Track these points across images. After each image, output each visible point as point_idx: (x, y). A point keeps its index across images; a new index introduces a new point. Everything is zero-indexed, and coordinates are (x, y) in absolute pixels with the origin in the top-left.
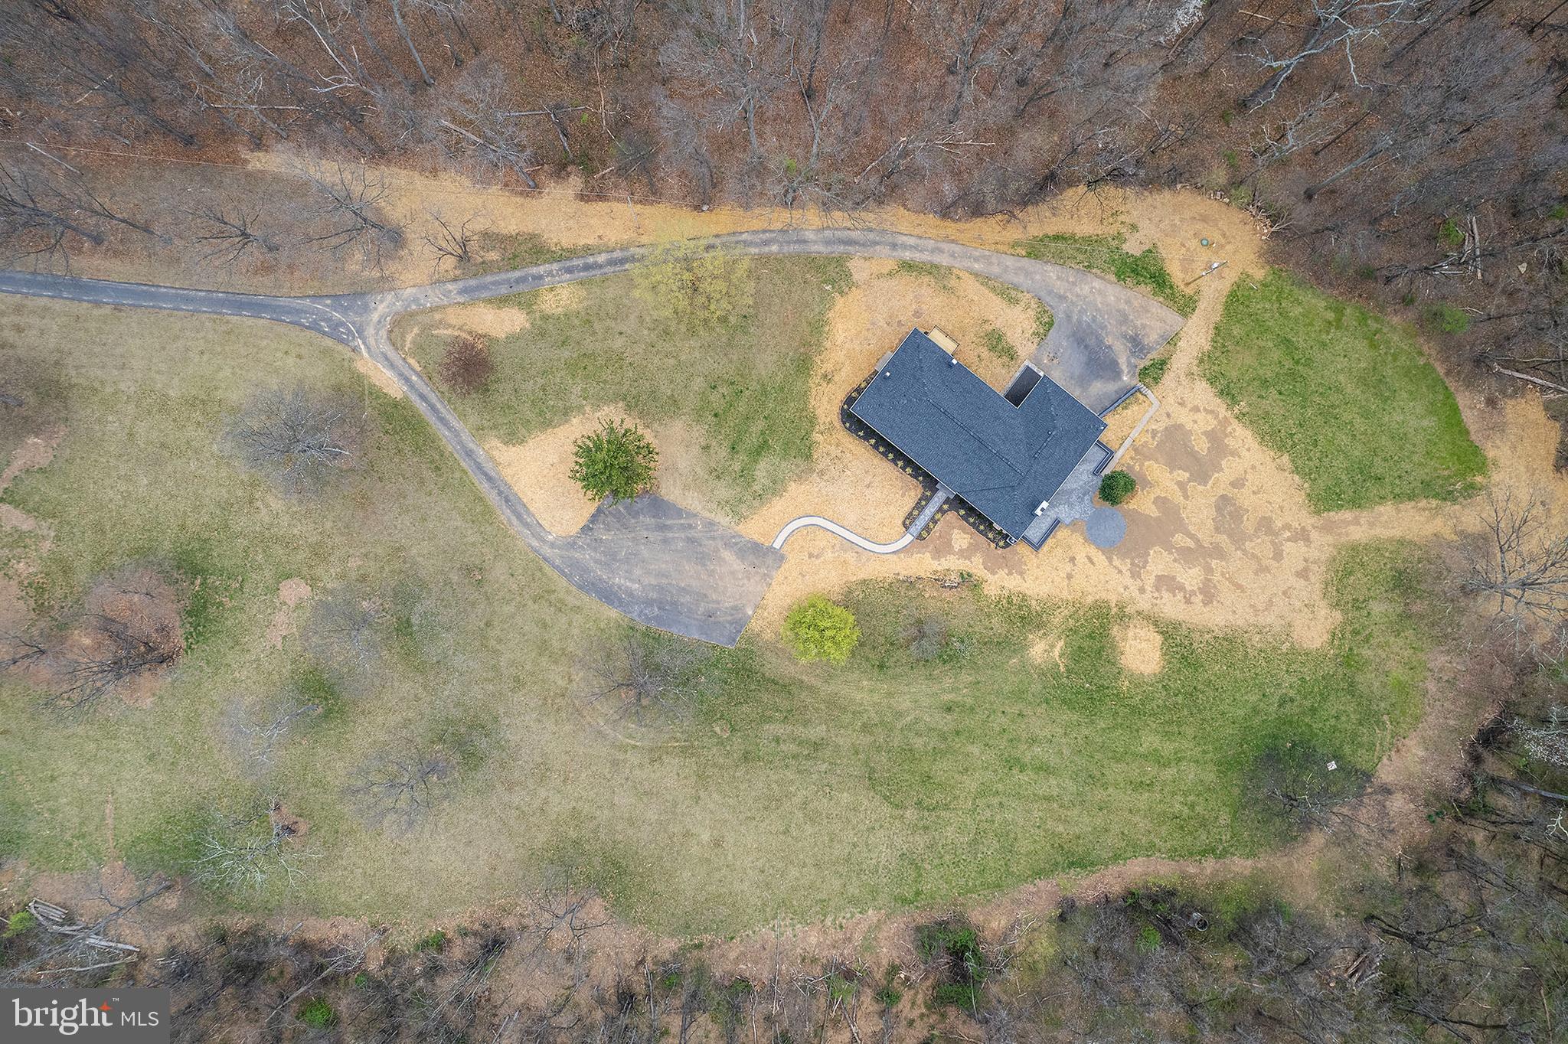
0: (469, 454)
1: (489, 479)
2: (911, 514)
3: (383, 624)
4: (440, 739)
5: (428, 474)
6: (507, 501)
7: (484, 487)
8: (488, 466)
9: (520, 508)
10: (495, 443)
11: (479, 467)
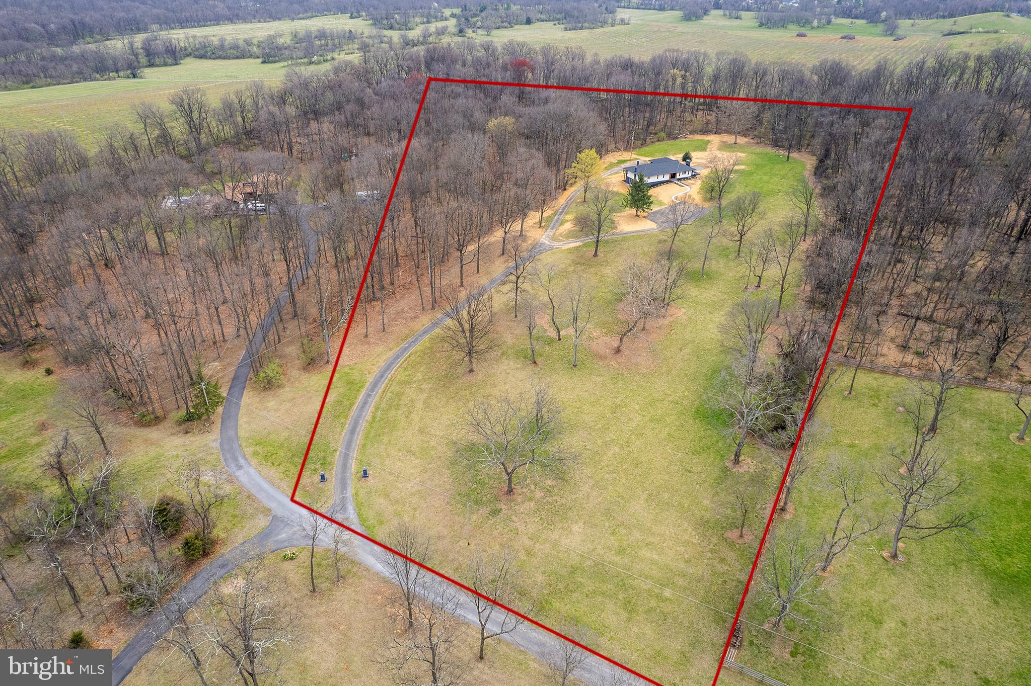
1: (626, 233)
2: (676, 186)
10: (613, 231)
11: (621, 234)
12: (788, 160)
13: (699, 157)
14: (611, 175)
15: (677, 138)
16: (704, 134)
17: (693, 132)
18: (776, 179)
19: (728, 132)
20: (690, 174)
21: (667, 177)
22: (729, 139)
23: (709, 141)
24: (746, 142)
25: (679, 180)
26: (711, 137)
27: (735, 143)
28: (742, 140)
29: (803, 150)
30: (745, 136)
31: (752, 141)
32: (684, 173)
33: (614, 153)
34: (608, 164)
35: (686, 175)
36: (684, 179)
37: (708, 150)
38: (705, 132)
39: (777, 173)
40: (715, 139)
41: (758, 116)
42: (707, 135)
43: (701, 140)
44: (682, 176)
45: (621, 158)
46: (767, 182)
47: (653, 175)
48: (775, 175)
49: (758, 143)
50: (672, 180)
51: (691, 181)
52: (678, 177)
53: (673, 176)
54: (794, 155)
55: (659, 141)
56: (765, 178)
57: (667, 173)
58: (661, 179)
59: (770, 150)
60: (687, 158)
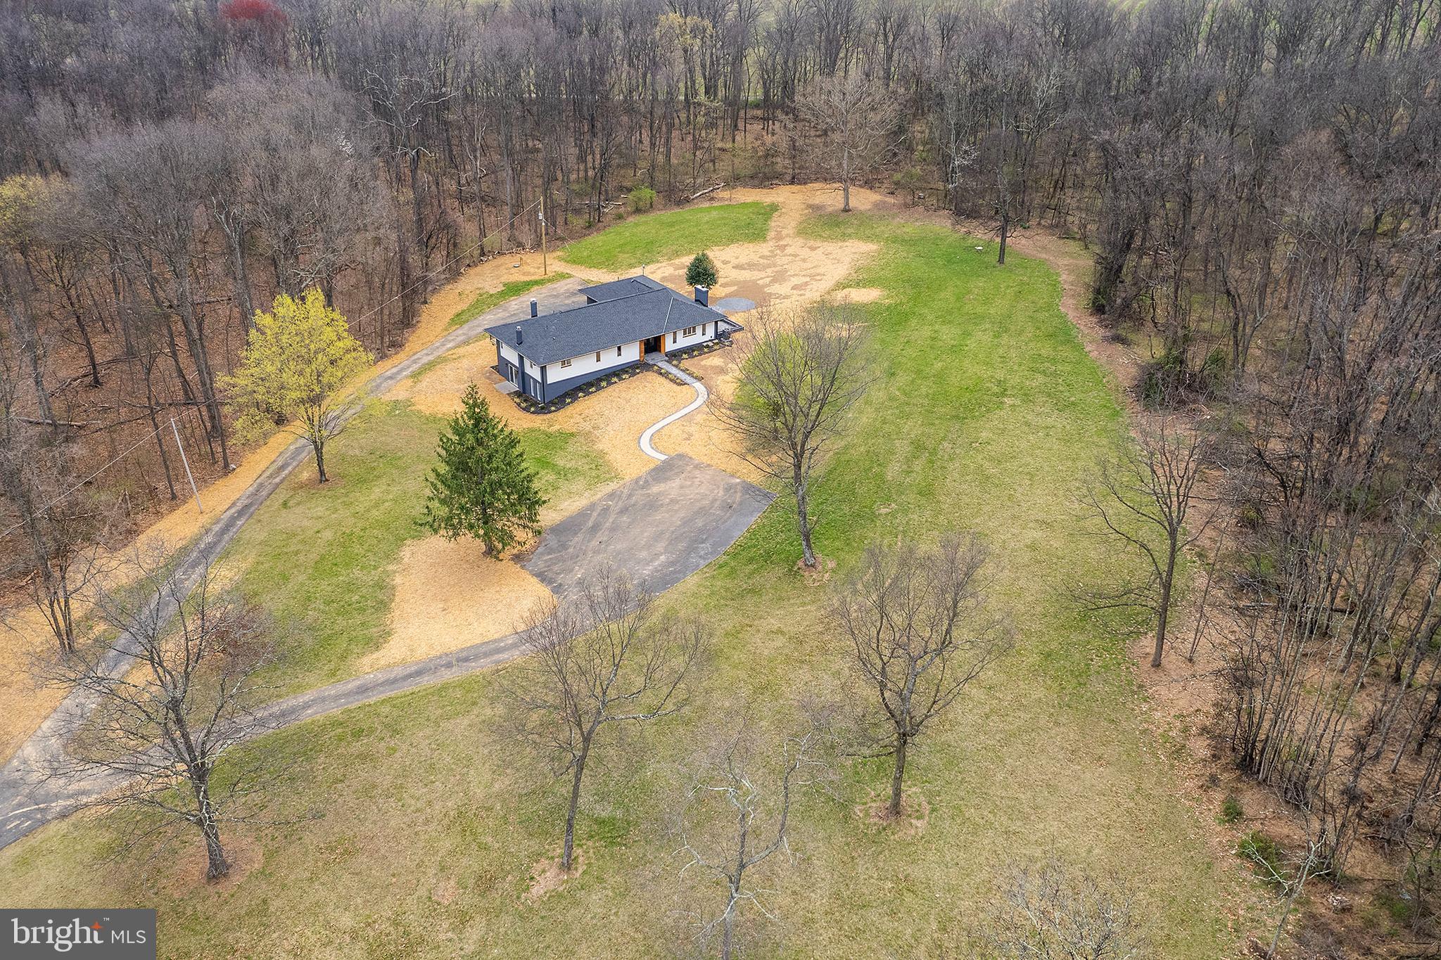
0: (363, 690)
1: (419, 673)
2: (671, 380)
3: (590, 865)
4: (843, 806)
5: (357, 747)
6: (466, 660)
7: (427, 681)
8: (398, 672)
9: (484, 649)
10: (367, 661)
11: (393, 682)
12: (1001, 260)
13: (743, 260)
14: (466, 343)
15: (687, 200)
16: (761, 186)
17: (735, 180)
18: (982, 337)
19: (826, 177)
20: (710, 332)
21: (632, 353)
22: (828, 196)
23: (774, 208)
24: (876, 205)
25: (674, 356)
26: (783, 195)
27: (846, 210)
28: (863, 199)
29: (1033, 222)
30: (869, 184)
31: (891, 200)
32: (689, 331)
33: (501, 260)
34: (472, 298)
35: (697, 338)
36: (690, 351)
37: (772, 234)
38: (764, 177)
39: (980, 310)
40: (788, 198)
41: (901, 130)
42: (771, 186)
43: (756, 204)
44: (684, 342)
45: (517, 277)
46: (955, 350)
47: (579, 352)
48: (978, 319)
49: (906, 206)
50: (653, 358)
51: (714, 360)
52: (669, 346)
53: (652, 346)
54: (1018, 241)
55: (638, 211)
56: (948, 334)
57: (628, 341)
58: (610, 360)
59: (942, 226)
60: (701, 274)
